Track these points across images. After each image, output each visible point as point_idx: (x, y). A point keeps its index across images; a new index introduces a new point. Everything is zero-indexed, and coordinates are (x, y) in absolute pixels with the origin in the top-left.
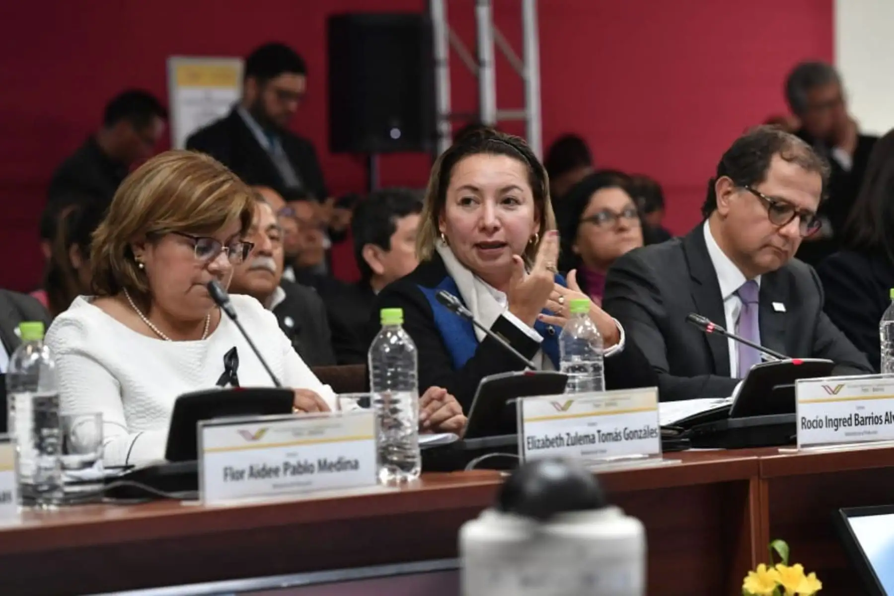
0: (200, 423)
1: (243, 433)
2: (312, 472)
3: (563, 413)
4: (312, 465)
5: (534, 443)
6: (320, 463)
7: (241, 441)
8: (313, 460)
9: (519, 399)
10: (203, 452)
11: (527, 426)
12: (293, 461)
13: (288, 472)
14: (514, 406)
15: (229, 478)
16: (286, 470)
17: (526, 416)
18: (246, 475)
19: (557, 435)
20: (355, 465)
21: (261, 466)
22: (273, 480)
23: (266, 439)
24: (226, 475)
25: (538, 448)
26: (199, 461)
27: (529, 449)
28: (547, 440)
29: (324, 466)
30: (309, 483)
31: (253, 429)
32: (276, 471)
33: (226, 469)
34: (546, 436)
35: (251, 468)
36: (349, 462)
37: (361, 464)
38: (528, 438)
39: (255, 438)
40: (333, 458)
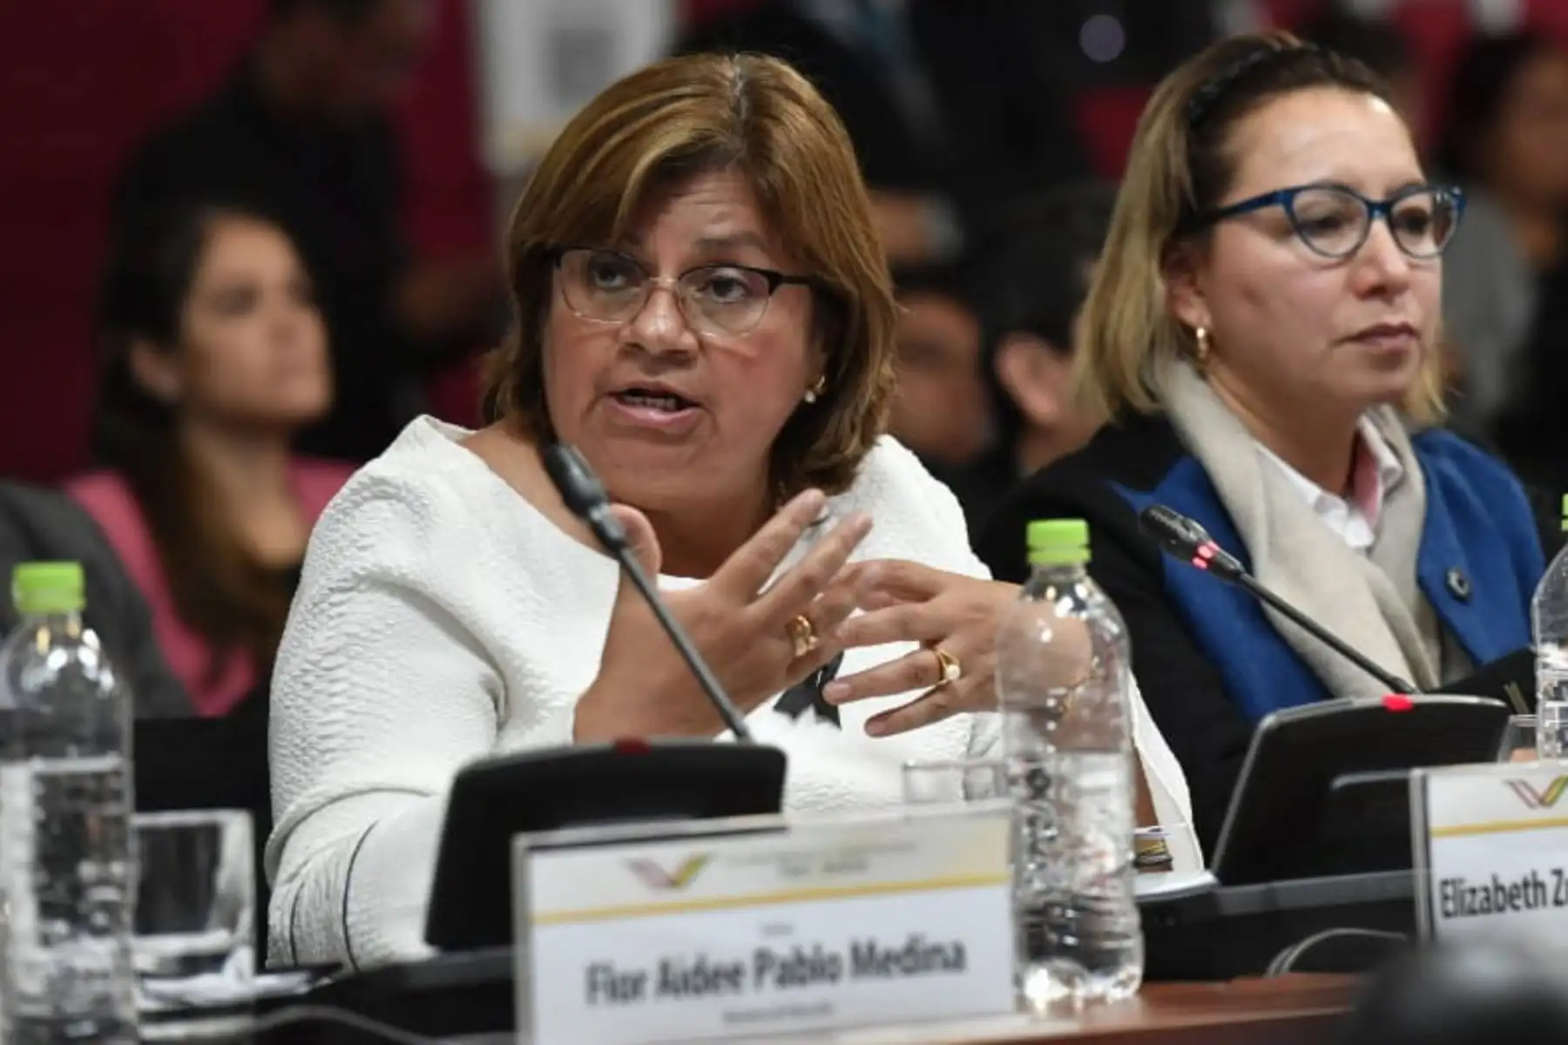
0: (522, 841)
1: (640, 868)
2: (834, 977)
3: (1541, 813)
4: (834, 960)
5: (1459, 897)
6: (855, 951)
7: (636, 891)
8: (837, 944)
9: (1416, 773)
10: (528, 922)
11: (1438, 846)
12: (782, 948)
13: (769, 979)
14: (1402, 787)
15: (601, 996)
16: (761, 970)
17: (1436, 822)
18: (650, 986)
19: (1527, 872)
20: (955, 959)
21: (690, 962)
22: (725, 1000)
23: (706, 884)
24: (593, 987)
25: (1473, 912)
26: (519, 950)
27: (1447, 914)
28: (1499, 888)
29: (869, 961)
30: (824, 1009)
31: (669, 856)
32: (732, 976)
33: (593, 971)
34: (1495, 879)
35: (665, 968)
36: (937, 950)
37: (972, 957)
38: (1445, 883)
39: (674, 883)
40: (891, 939)
